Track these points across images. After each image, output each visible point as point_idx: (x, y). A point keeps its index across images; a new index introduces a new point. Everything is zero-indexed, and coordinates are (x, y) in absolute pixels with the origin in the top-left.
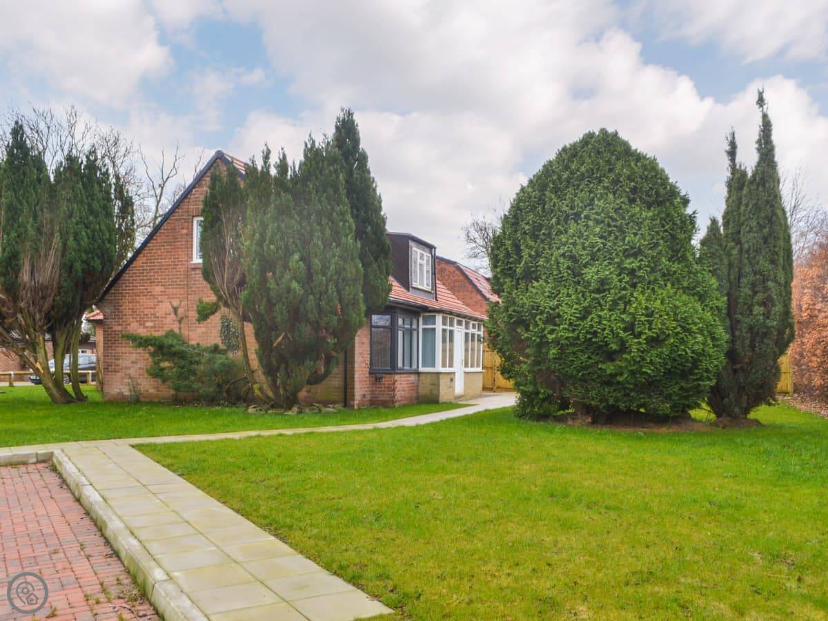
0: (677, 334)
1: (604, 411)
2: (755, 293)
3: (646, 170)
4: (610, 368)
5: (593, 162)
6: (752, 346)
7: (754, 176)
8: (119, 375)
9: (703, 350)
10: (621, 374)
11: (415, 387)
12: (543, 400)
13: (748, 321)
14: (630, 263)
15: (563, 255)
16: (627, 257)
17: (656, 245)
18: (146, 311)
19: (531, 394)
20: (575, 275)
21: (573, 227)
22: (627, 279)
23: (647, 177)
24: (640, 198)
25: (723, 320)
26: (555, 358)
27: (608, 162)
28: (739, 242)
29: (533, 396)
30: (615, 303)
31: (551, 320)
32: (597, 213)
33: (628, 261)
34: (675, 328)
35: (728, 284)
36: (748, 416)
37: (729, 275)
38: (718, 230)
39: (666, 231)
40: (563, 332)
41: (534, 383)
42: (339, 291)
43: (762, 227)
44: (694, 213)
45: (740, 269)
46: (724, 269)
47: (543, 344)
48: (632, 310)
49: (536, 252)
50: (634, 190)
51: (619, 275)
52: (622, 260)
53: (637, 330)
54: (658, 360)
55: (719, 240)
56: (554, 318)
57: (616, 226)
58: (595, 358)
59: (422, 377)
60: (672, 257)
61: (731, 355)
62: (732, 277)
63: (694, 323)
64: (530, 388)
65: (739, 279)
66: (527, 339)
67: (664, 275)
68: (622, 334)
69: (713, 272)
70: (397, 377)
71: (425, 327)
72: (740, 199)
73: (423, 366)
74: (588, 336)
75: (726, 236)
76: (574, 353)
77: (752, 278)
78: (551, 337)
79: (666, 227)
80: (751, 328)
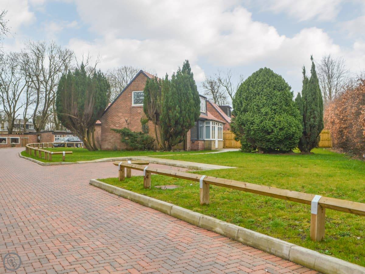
0: (288, 127)
1: (267, 149)
2: (311, 115)
3: (278, 80)
4: (269, 137)
5: (263, 78)
6: (311, 130)
7: (310, 80)
8: (107, 142)
9: (295, 132)
10: (272, 139)
11: (203, 145)
12: (249, 147)
13: (309, 123)
14: (274, 107)
15: (255, 105)
16: (273, 105)
17: (281, 102)
18: (116, 121)
19: (245, 145)
20: (258, 111)
21: (257, 97)
22: (273, 112)
23: (278, 82)
24: (277, 89)
25: (301, 123)
26: (253, 134)
27: (267, 78)
28: (306, 100)
29: (246, 146)
30: (270, 119)
31: (252, 123)
32: (264, 93)
33: (273, 107)
34: (287, 125)
35: (303, 112)
36: (311, 151)
37: (304, 109)
38: (300, 96)
39: (284, 98)
40: (255, 127)
41: (246, 142)
42: (189, 116)
43: (312, 96)
44: (293, 91)
45: (307, 108)
46: (302, 108)
47: (249, 130)
48: (275, 121)
49: (247, 104)
50: (275, 86)
51: (271, 110)
52: (272, 107)
53: (276, 126)
54: (282, 134)
55: (301, 99)
56: (253, 123)
57: (270, 97)
58: (265, 134)
59: (206, 142)
60: (286, 105)
61: (305, 133)
62: (304, 110)
63: (293, 124)
64: (245, 143)
65: (307, 110)
66: (245, 129)
67: (284, 110)
68: (272, 127)
69: (299, 109)
70: (199, 142)
71: (206, 125)
72: (306, 87)
73: (206, 138)
74: (263, 128)
75: (303, 97)
76: (258, 133)
77: (310, 110)
78: (252, 128)
79: (284, 97)
80: (310, 125)
